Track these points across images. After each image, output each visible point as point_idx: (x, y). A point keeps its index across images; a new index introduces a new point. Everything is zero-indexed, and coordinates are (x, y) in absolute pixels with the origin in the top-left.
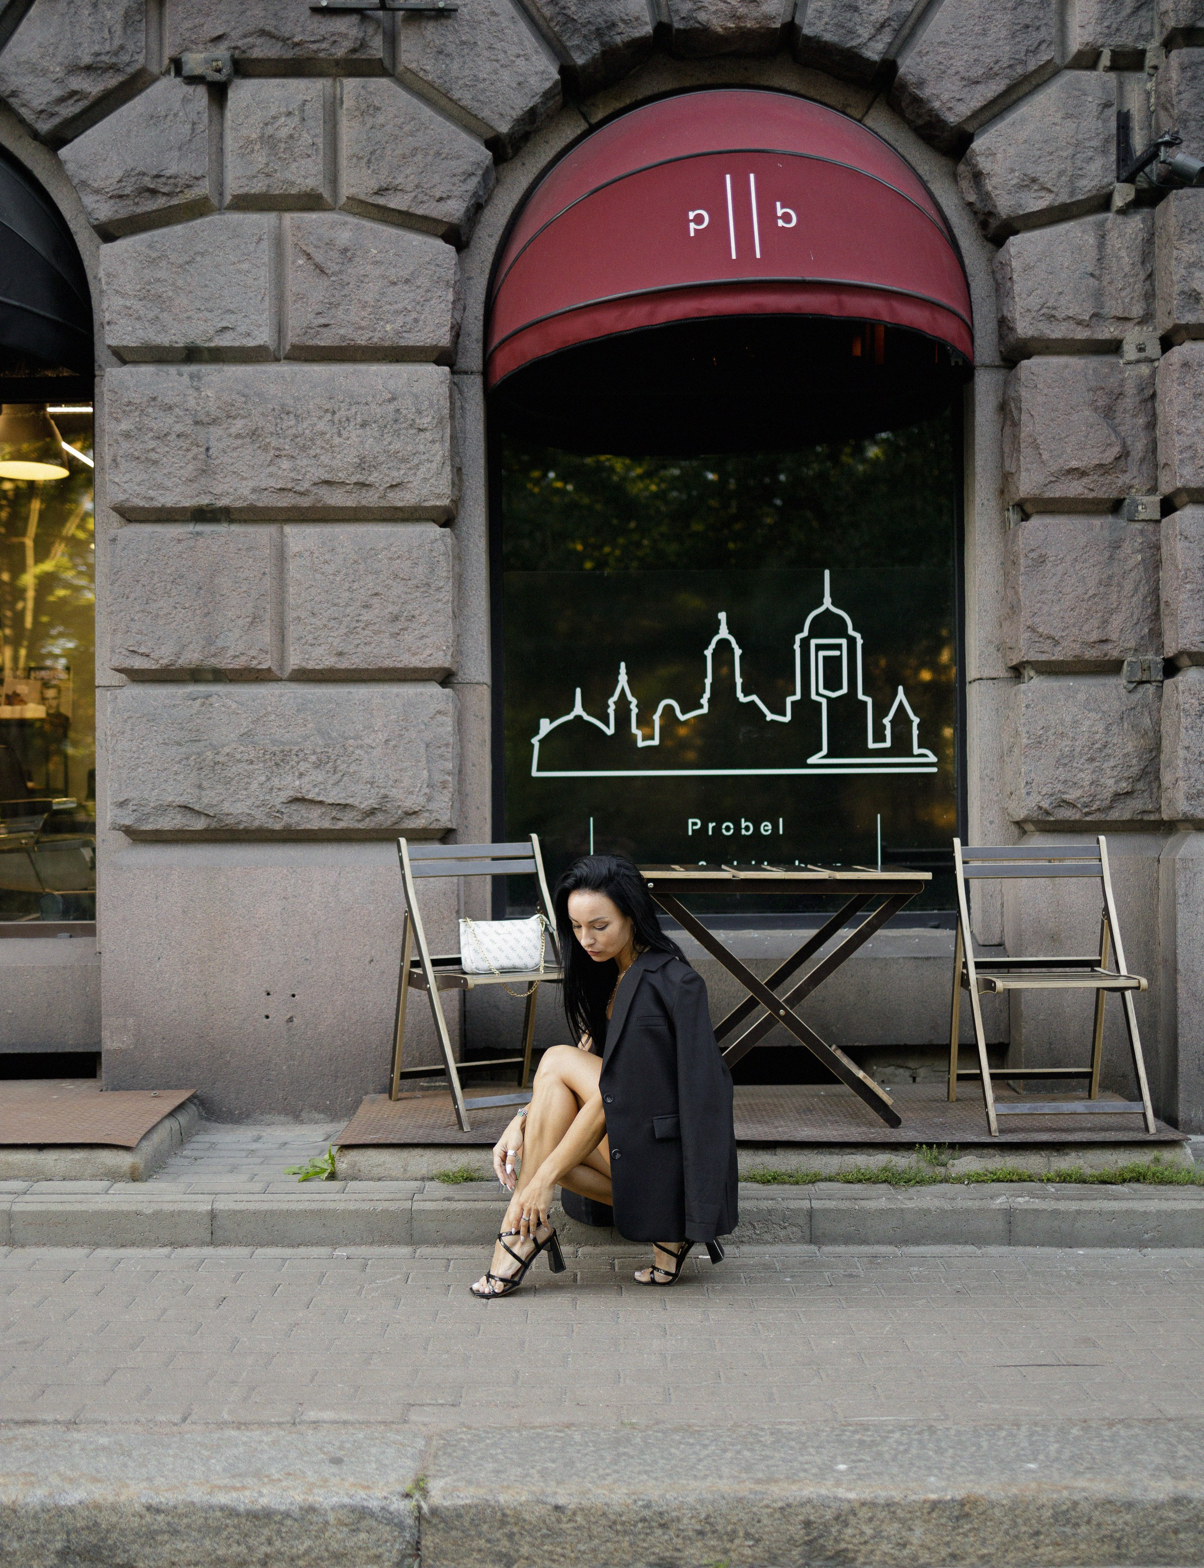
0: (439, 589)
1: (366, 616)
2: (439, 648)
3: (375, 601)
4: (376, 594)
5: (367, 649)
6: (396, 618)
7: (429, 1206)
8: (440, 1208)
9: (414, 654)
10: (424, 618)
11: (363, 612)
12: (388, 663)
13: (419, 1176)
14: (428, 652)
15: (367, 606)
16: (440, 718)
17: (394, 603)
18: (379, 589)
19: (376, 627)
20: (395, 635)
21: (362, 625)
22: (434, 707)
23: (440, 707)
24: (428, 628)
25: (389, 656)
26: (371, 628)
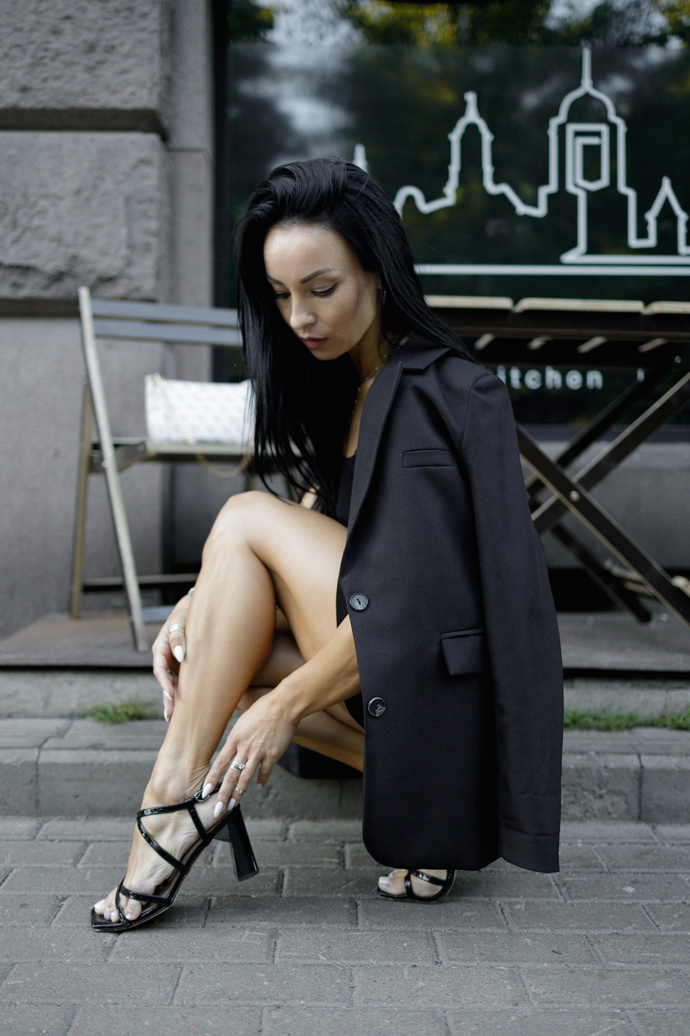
0: (144, 16)
1: (56, 44)
2: (142, 86)
3: (67, 26)
4: (68, 18)
5: (57, 84)
6: (91, 48)
7: (65, 757)
9: (114, 92)
10: (126, 49)
11: (52, 38)
12: (82, 102)
14: (129, 90)
15: (56, 32)
16: (144, 169)
17: (89, 29)
18: (71, 11)
19: (67, 58)
20: (90, 69)
21: (50, 54)
22: (136, 155)
23: (145, 154)
24: (131, 61)
25: (84, 93)
26: (62, 58)
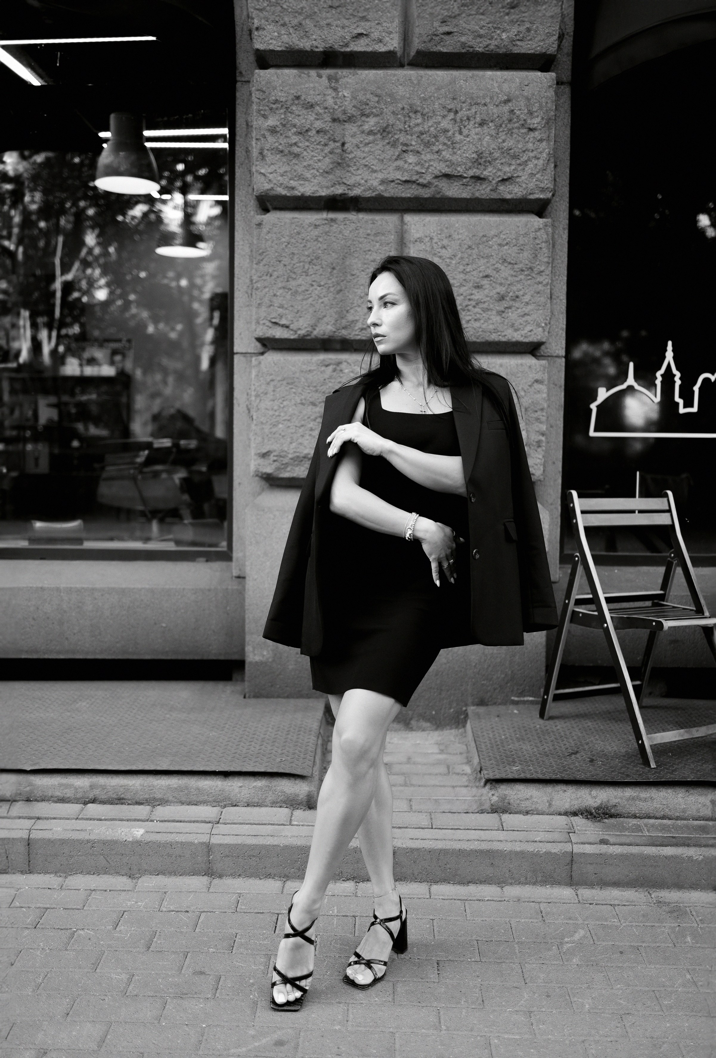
0: (540, 273)
1: (478, 295)
2: (538, 325)
3: (485, 282)
4: (487, 276)
5: (477, 325)
6: (502, 298)
7: (588, 849)
8: (598, 852)
9: (516, 330)
10: (527, 298)
11: (475, 291)
12: (494, 337)
13: (562, 810)
14: (529, 328)
15: (478, 287)
16: (537, 386)
17: (501, 284)
18: (489, 272)
19: (485, 306)
20: (500, 313)
21: (473, 303)
22: (533, 376)
23: (538, 377)
24: (530, 307)
25: (496, 331)
26: (481, 306)
